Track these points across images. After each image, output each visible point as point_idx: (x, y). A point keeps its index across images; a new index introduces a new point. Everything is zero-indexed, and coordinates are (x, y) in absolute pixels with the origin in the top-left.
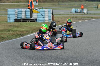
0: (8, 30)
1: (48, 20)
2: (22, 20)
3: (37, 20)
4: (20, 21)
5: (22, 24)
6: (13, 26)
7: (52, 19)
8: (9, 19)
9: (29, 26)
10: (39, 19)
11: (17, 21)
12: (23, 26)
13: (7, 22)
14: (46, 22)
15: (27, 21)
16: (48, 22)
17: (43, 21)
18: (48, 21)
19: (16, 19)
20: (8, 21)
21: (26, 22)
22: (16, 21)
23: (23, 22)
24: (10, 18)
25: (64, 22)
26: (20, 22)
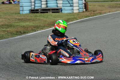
0: (8, 25)
1: (78, 9)
2: (41, 10)
3: (62, 11)
4: (38, 11)
5: (38, 16)
6: (22, 19)
7: (84, 8)
8: (21, 9)
9: (45, 19)
10: (64, 9)
11: (33, 13)
12: (36, 19)
13: (19, 13)
14: (75, 13)
15: (47, 12)
16: (77, 13)
17: (71, 11)
18: (77, 11)
19: (32, 9)
20: (21, 12)
21: (45, 14)
22: (31, 12)
23: (41, 13)
24: (23, 8)
25: (101, 12)
26: (38, 13)
